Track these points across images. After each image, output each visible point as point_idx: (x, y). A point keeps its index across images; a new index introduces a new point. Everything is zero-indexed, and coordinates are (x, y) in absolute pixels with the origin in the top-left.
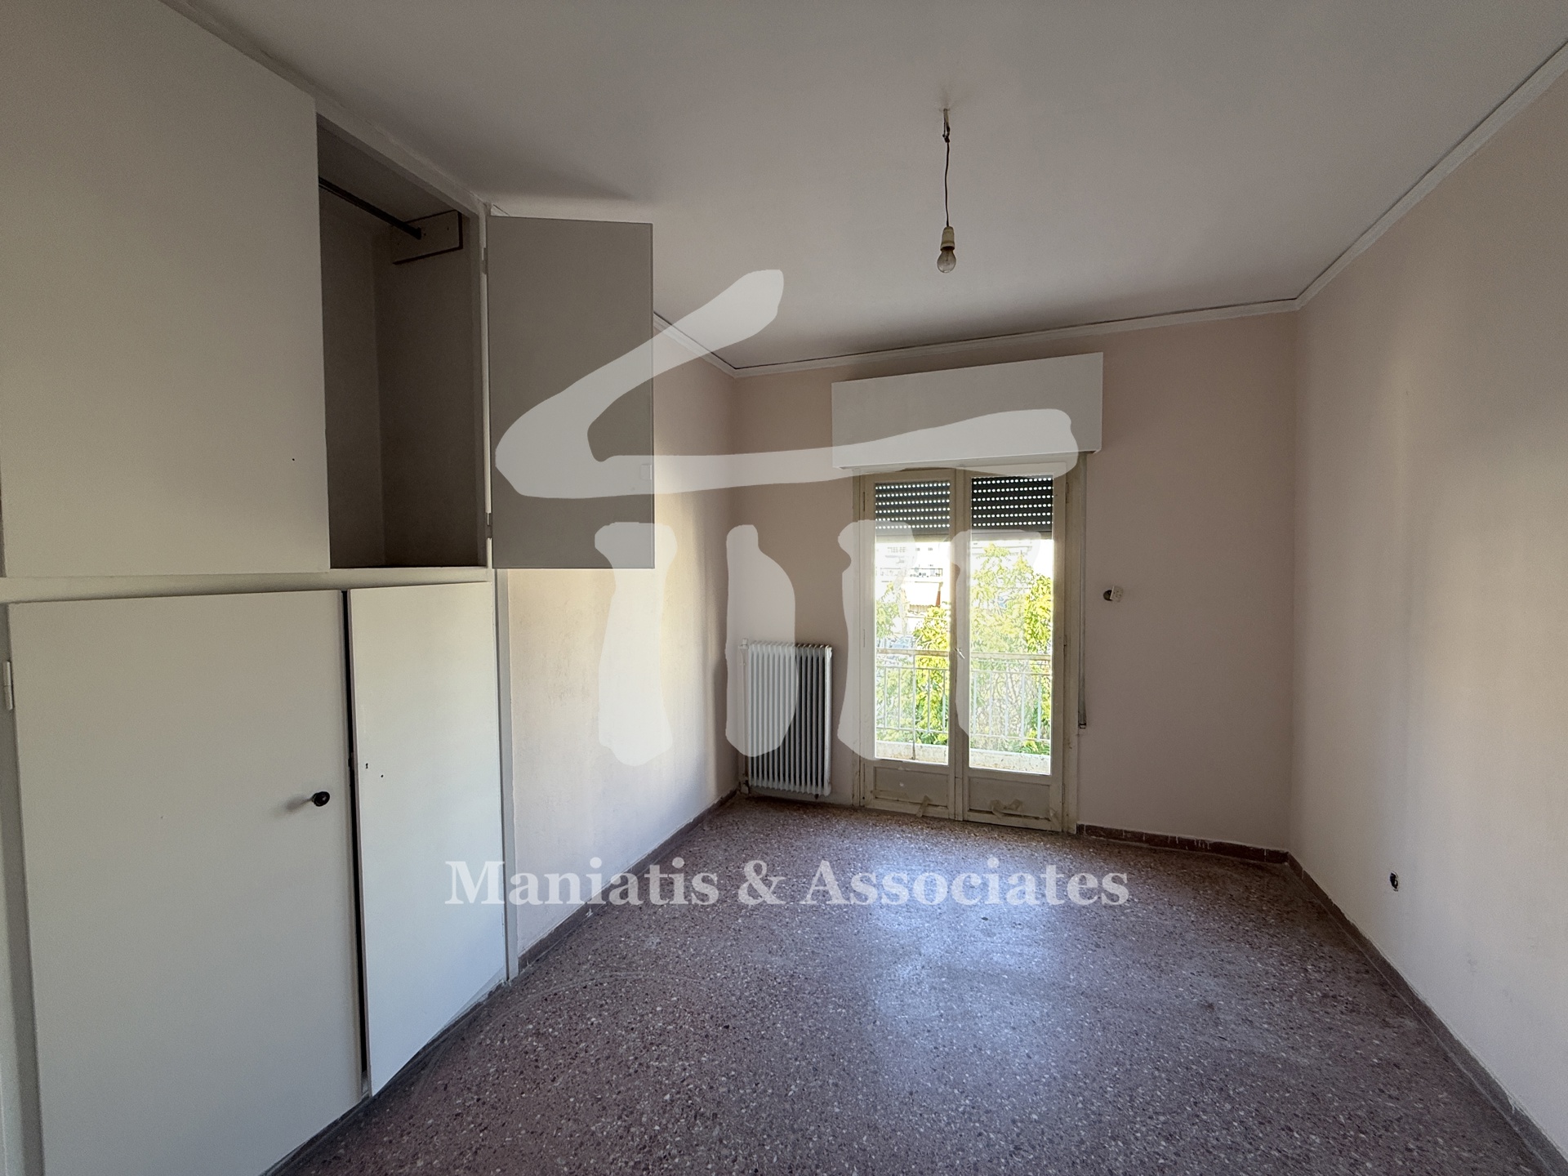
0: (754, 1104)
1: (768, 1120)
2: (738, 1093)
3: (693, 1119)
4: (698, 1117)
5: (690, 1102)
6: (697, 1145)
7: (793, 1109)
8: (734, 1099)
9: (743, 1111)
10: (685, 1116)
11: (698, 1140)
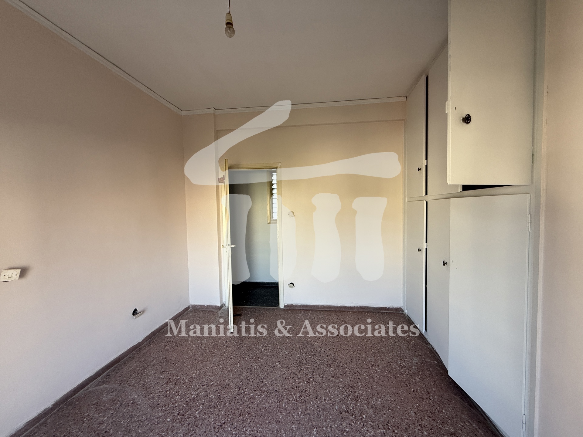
0: (328, 421)
1: (320, 416)
2: (337, 424)
3: (348, 409)
4: (346, 411)
5: (354, 416)
6: (340, 402)
7: (312, 423)
8: (337, 421)
9: (331, 417)
10: (352, 411)
11: (341, 403)
